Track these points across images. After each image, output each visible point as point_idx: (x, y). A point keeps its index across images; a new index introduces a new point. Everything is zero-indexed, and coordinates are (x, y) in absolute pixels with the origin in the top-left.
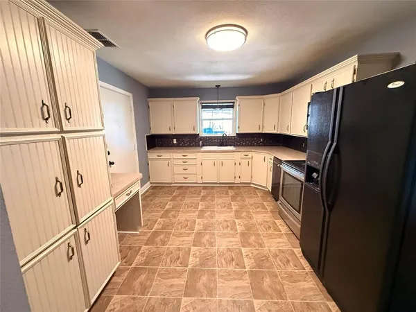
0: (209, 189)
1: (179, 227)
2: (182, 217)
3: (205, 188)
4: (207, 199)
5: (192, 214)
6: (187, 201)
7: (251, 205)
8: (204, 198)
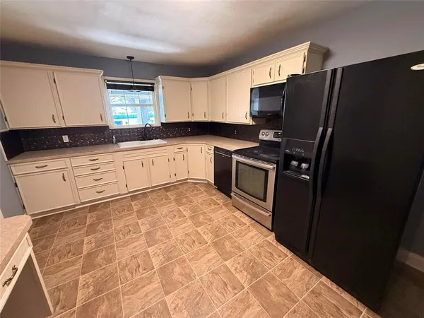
0: (140, 198)
1: (128, 274)
2: (123, 255)
3: (134, 198)
4: (146, 213)
5: (136, 244)
6: (118, 225)
7: (202, 204)
8: (140, 214)
